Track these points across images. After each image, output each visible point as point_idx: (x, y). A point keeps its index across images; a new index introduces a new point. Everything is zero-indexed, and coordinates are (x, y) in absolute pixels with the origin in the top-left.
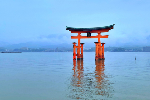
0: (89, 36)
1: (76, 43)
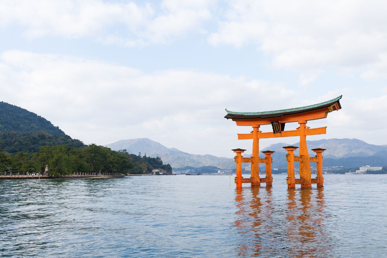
1: (243, 150)
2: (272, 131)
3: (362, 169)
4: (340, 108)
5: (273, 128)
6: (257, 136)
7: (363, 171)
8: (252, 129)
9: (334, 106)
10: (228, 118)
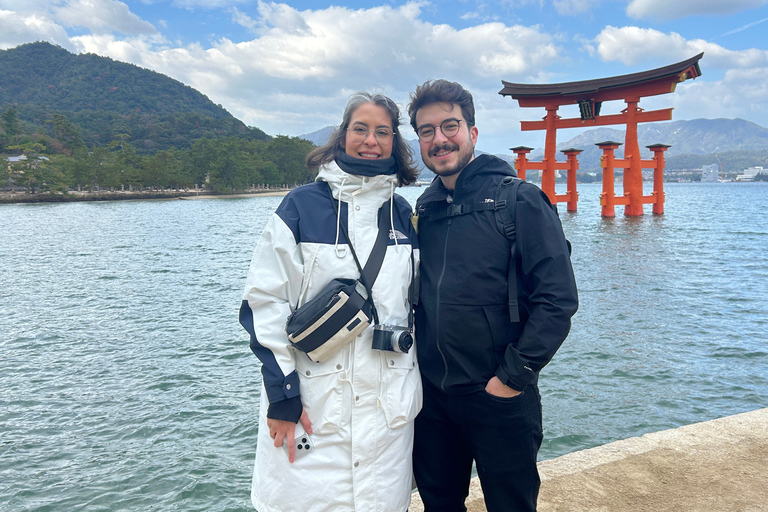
0: (590, 116)
1: (529, 150)
2: (578, 115)
3: (750, 173)
4: (699, 74)
5: (581, 111)
6: (552, 124)
7: (750, 176)
8: (545, 113)
9: (689, 72)
10: (504, 95)
